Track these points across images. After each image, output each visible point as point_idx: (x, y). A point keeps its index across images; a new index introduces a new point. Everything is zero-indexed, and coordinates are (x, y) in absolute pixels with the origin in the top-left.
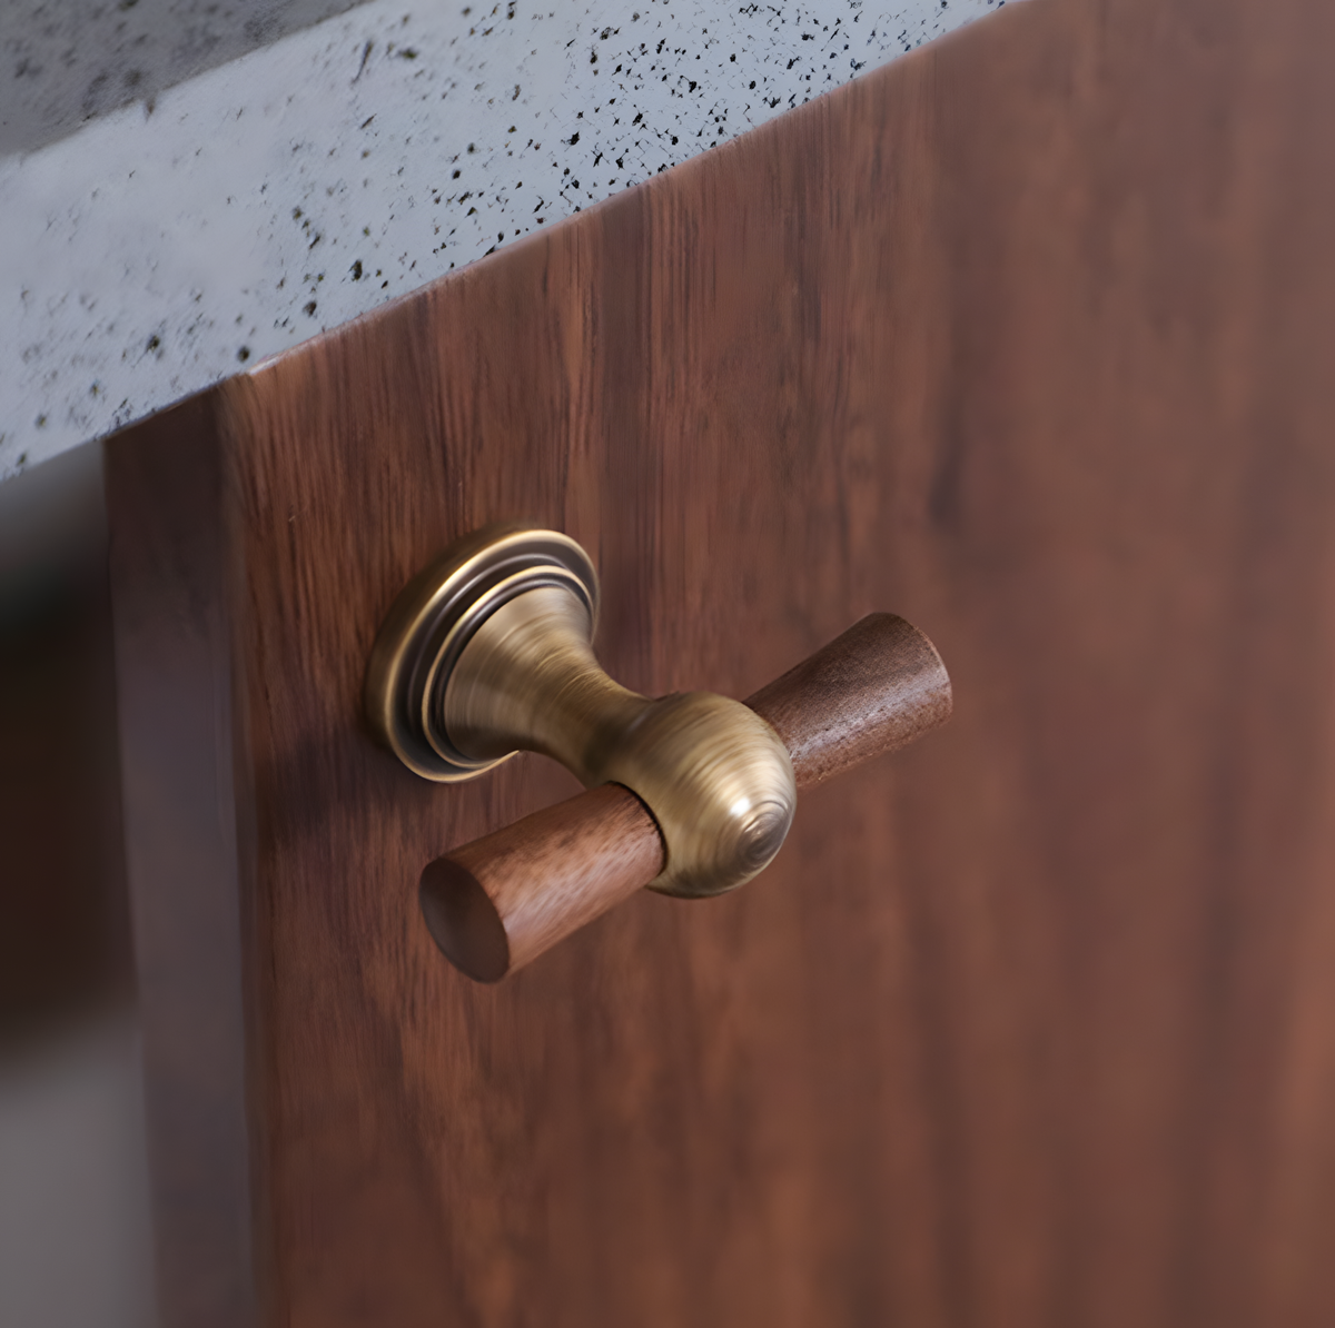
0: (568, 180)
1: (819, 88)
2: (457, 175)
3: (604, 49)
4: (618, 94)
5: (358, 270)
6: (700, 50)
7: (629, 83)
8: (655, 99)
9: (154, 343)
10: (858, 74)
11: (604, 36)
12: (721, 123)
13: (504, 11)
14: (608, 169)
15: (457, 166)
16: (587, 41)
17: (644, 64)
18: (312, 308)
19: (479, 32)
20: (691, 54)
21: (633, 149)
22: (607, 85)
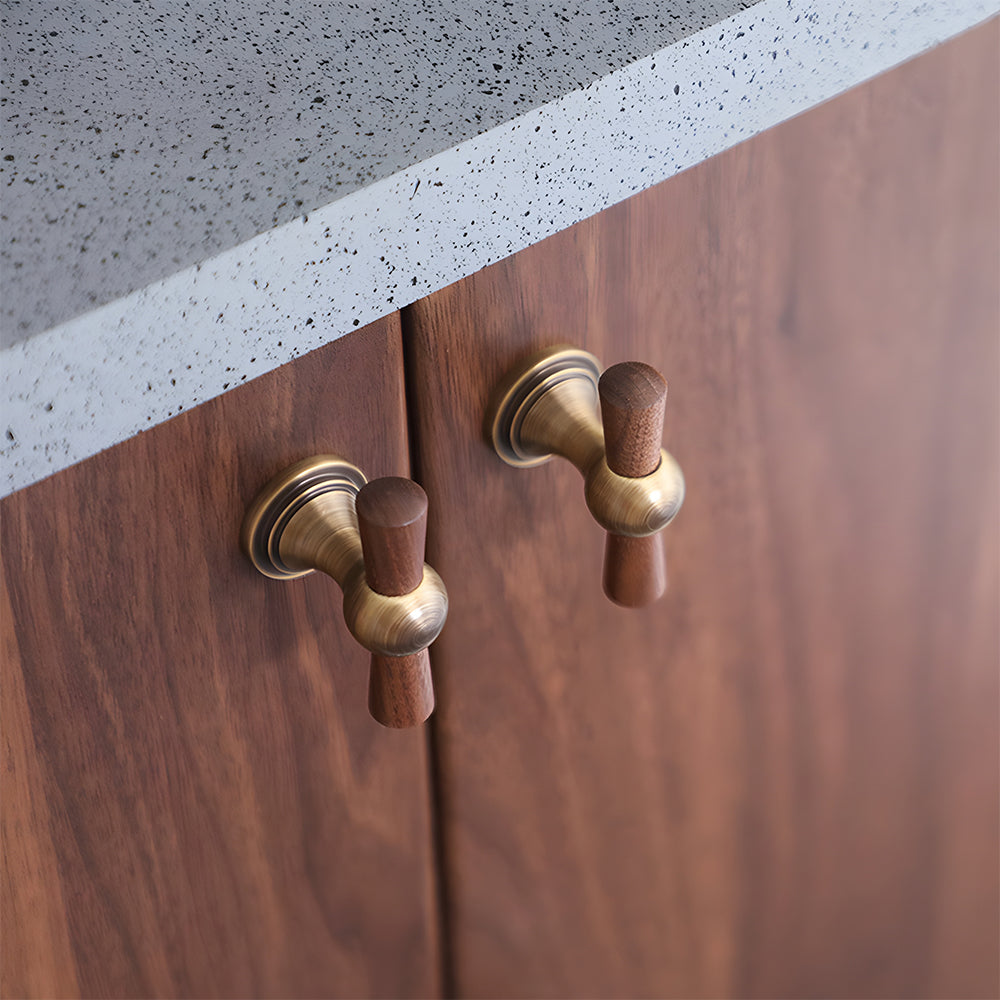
0: (524, 232)
1: (658, 179)
2: (465, 235)
3: (541, 173)
4: (550, 192)
5: (415, 281)
6: (593, 167)
7: (555, 187)
8: (569, 192)
9: (310, 321)
10: (679, 170)
11: (542, 167)
12: (606, 199)
13: (489, 161)
14: (546, 225)
15: (465, 231)
16: (533, 169)
17: (563, 177)
18: (391, 300)
19: (476, 171)
20: (589, 170)
21: (559, 215)
22: (544, 187)
